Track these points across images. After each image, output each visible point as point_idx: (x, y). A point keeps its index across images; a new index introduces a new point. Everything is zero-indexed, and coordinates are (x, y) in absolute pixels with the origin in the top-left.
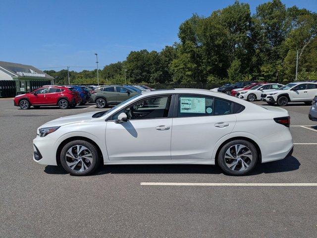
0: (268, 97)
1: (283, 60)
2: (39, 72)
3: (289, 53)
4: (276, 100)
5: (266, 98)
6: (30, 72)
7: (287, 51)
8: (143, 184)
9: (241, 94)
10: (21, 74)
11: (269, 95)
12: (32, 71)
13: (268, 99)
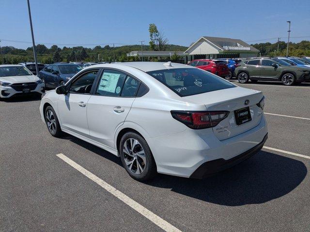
2: (245, 45)
6: (237, 46)
8: (61, 156)
10: (226, 48)
12: (238, 44)
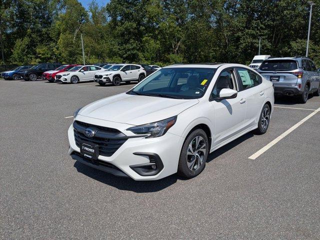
0: (104, 78)
1: (57, 42)
3: (62, 36)
4: (112, 81)
5: (102, 79)
7: (59, 34)
9: (63, 77)
11: (105, 76)
13: (105, 80)
